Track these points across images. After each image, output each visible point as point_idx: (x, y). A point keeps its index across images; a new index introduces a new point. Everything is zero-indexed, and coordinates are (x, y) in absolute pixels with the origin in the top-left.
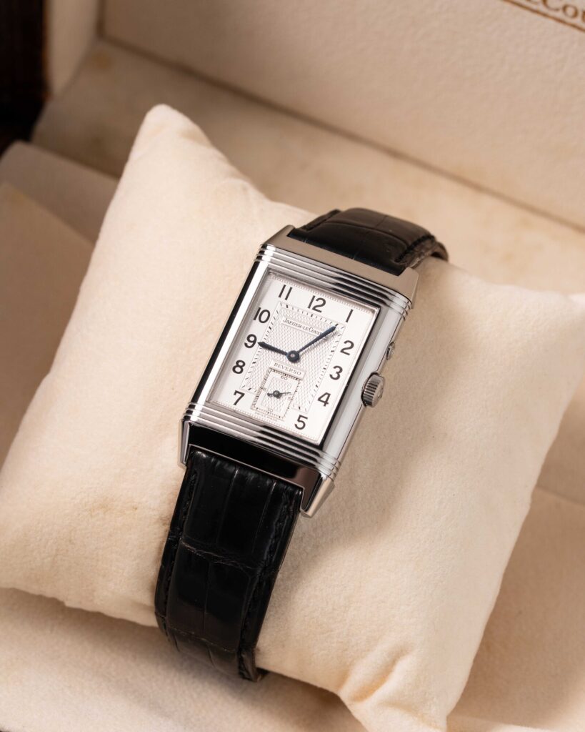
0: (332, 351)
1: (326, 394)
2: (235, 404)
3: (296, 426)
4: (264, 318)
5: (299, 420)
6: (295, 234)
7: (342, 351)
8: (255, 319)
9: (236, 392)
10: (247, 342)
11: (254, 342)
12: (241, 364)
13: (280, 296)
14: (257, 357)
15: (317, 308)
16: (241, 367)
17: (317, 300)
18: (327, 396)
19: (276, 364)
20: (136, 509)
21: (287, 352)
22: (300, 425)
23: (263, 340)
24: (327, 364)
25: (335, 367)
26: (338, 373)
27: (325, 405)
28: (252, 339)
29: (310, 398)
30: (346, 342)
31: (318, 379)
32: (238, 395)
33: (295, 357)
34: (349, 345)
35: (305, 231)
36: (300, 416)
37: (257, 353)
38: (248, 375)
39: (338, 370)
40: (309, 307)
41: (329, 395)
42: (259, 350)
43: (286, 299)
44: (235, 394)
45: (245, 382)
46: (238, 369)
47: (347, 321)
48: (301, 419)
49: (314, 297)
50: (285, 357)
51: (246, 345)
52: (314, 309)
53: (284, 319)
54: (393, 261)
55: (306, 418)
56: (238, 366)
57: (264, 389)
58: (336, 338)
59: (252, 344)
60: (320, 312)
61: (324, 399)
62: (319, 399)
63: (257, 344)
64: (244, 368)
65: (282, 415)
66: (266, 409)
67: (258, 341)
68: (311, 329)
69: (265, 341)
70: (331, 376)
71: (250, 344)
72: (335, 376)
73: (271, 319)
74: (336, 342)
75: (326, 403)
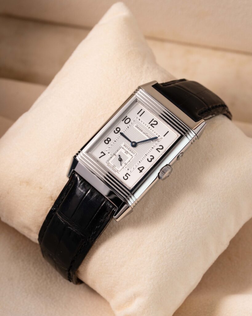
0: (152, 148)
1: (143, 167)
2: (100, 158)
3: (124, 177)
4: (127, 121)
5: (126, 175)
6: (157, 86)
7: (157, 149)
8: (123, 121)
9: (102, 152)
10: (115, 130)
11: (119, 131)
12: (109, 140)
13: (138, 114)
14: (118, 139)
15: (153, 125)
16: (109, 141)
17: (154, 121)
18: (142, 168)
19: (124, 145)
20: (41, 188)
21: (132, 141)
22: (126, 178)
23: (122, 132)
24: (148, 153)
25: (151, 156)
26: (151, 159)
27: (140, 172)
28: (118, 129)
29: (135, 167)
30: (160, 146)
31: (141, 159)
32: (103, 154)
33: (134, 145)
34: (161, 147)
35: (162, 86)
36: (127, 174)
37: (118, 137)
38: (110, 146)
39: (152, 157)
40: (149, 123)
41: (144, 168)
42: (119, 136)
43: (140, 116)
44: (101, 153)
45: (108, 149)
46: (107, 142)
47: (164, 136)
48: (127, 175)
49: (153, 119)
50: (130, 143)
51: (114, 131)
52: (151, 125)
53: (136, 125)
54: (197, 114)
55: (130, 175)
56: (107, 140)
57: (115, 155)
58: (156, 142)
59: (117, 132)
60: (154, 127)
61: (141, 169)
62: (139, 169)
63: (119, 133)
64: (109, 142)
65: (119, 170)
66: (113, 165)
67: (120, 132)
68: (146, 134)
69: (123, 133)
70: (148, 159)
71: (116, 132)
72: (150, 160)
73: (130, 123)
74: (155, 145)
75: (141, 171)
